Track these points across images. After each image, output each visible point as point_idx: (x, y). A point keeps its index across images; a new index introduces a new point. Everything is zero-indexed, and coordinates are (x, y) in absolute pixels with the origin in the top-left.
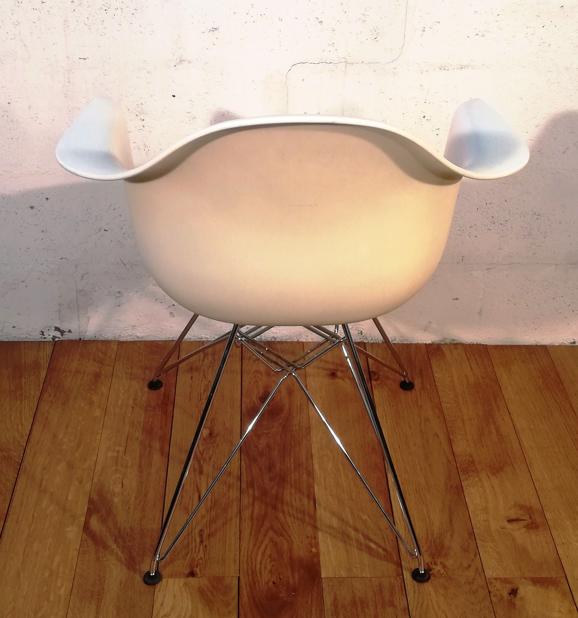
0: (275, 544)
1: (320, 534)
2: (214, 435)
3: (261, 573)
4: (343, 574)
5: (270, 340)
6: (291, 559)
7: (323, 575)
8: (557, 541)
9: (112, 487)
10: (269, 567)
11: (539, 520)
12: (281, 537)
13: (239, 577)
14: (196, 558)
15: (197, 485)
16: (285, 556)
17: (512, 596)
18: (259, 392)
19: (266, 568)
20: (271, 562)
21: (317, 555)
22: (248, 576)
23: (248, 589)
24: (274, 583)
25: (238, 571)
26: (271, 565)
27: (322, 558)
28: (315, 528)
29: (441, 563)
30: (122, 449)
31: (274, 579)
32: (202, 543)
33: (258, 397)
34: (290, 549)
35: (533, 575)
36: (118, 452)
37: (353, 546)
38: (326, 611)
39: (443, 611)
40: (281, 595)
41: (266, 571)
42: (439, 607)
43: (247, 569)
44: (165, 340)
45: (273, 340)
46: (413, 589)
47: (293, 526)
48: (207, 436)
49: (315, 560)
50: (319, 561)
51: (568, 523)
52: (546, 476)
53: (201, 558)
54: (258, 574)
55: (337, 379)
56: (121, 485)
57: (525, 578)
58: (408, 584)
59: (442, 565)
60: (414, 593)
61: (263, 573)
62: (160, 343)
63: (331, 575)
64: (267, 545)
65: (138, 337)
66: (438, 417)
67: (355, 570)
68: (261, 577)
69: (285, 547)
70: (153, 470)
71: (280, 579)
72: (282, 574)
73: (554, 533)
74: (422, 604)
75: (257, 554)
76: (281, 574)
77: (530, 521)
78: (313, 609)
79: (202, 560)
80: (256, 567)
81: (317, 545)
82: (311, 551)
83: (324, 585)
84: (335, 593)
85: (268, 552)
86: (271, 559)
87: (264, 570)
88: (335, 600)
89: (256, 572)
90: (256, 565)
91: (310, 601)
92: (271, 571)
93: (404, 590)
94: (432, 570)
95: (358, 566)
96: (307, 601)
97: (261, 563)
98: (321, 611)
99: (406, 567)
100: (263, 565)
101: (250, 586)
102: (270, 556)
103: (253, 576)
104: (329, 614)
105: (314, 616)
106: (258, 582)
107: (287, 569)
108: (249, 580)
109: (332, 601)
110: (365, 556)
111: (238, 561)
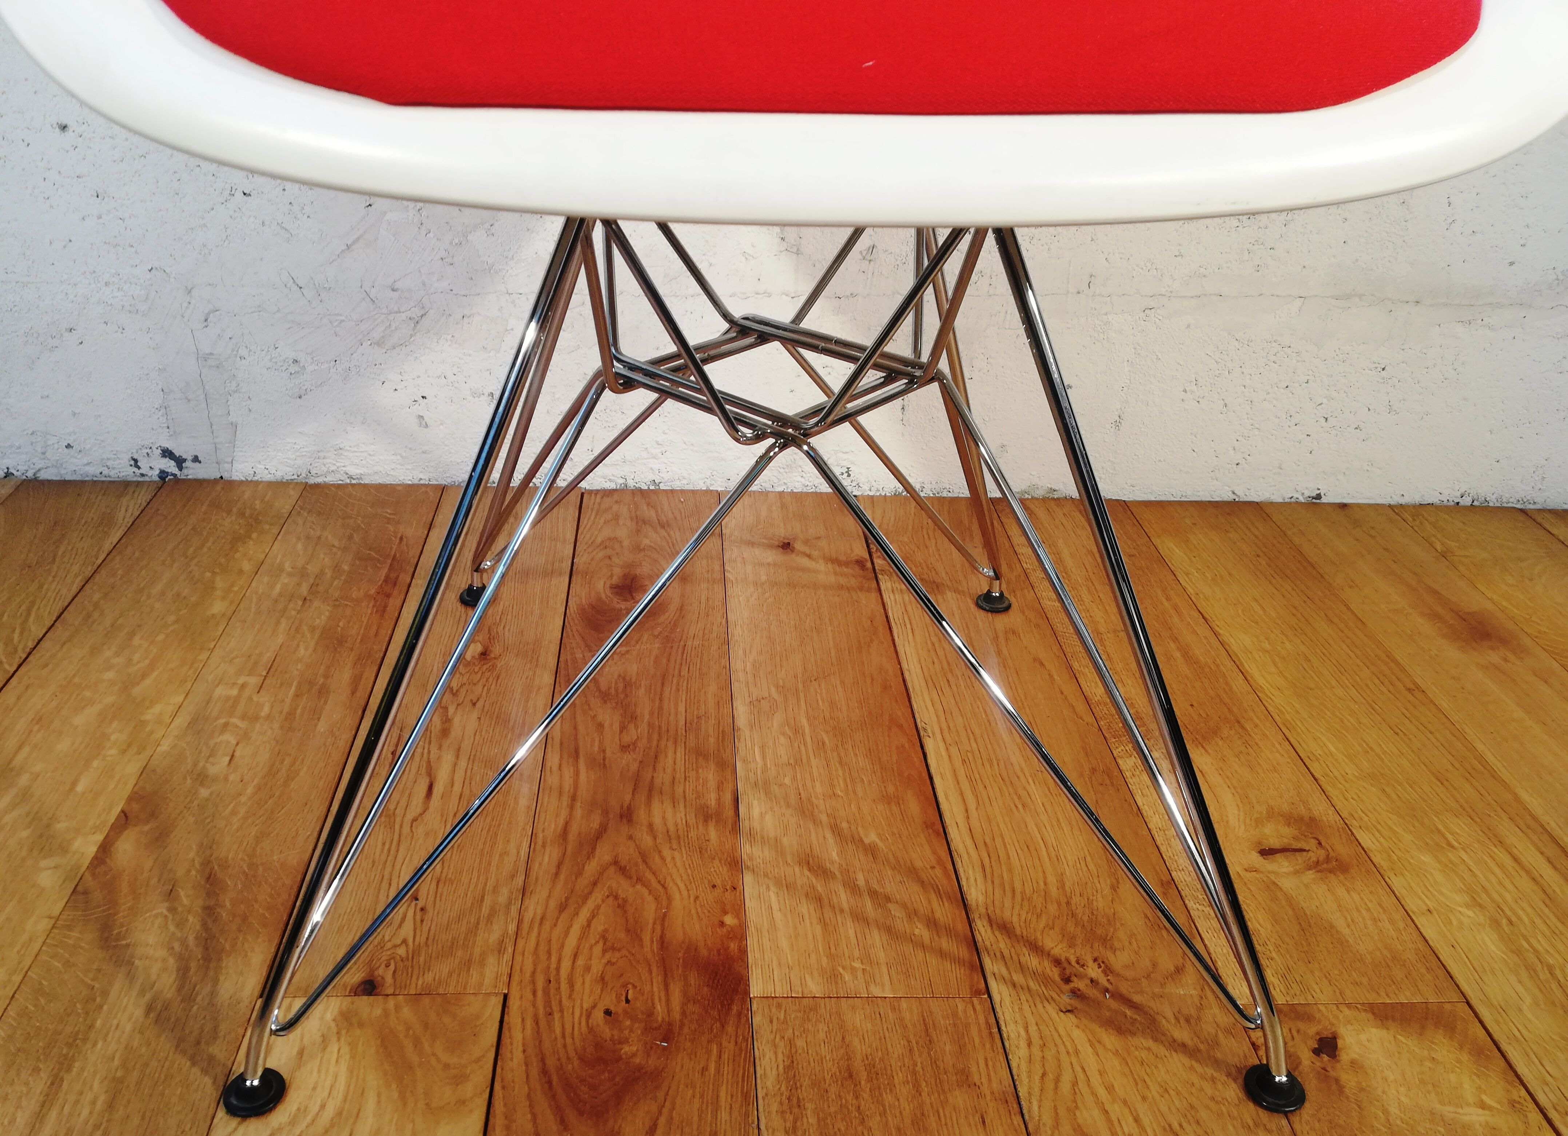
0: (622, 905)
1: (748, 879)
2: (492, 655)
3: (571, 985)
4: (815, 987)
5: (646, 488)
6: (663, 943)
7: (756, 989)
8: (1412, 904)
9: (201, 764)
10: (597, 967)
11: (1343, 850)
12: (639, 887)
13: (506, 997)
14: (390, 941)
15: (429, 762)
16: (646, 937)
17: (1325, 1058)
18: (611, 576)
19: (588, 968)
20: (604, 951)
21: (740, 934)
22: (534, 993)
23: (529, 1032)
24: (608, 1012)
25: (505, 978)
26: (604, 961)
27: (752, 943)
28: (736, 864)
29: (1095, 960)
30: (254, 681)
31: (609, 1001)
32: (414, 902)
33: (608, 585)
34: (663, 919)
35: (1372, 998)
36: (243, 686)
37: (842, 911)
38: (763, 1098)
39: (1125, 1102)
40: (626, 1049)
41: (588, 978)
42: (1110, 1089)
43: (534, 973)
44: (410, 482)
45: (652, 488)
46: (1023, 1033)
47: (673, 858)
48: (473, 657)
49: (733, 946)
50: (743, 952)
51: (1426, 858)
52: (1333, 749)
53: (405, 941)
54: (564, 986)
55: (793, 556)
56: (228, 758)
57: (1348, 1005)
58: (1008, 1018)
59: (1100, 967)
60: (1030, 1044)
61: (578, 986)
62: (399, 488)
63: (780, 990)
64: (598, 907)
65: (351, 478)
66: (1038, 626)
67: (847, 977)
68: (570, 997)
69: (650, 911)
70: (322, 727)
71: (627, 1001)
72: (635, 987)
73: (1397, 883)
74: (1057, 1081)
75: (567, 933)
76: (630, 986)
77: (1322, 853)
78: (723, 1094)
79: (407, 945)
80: (558, 969)
81: (739, 909)
82: (722, 924)
83: (757, 1020)
84: (791, 1043)
85: (598, 926)
86: (605, 944)
87: (583, 976)
88: (791, 1065)
89: (558, 982)
90: (559, 961)
91: (712, 1067)
92: (602, 978)
93: (997, 1036)
94: (1074, 978)
95: (857, 965)
96: (705, 1069)
97: (575, 956)
98: (749, 1098)
99: (996, 971)
100: (580, 962)
101: (537, 1022)
102: (604, 937)
103: (546, 993)
104: (775, 1107)
105: (724, 1115)
106: (561, 1011)
107: (650, 972)
108: (534, 1005)
109: (781, 1067)
110: (876, 938)
111: (510, 950)
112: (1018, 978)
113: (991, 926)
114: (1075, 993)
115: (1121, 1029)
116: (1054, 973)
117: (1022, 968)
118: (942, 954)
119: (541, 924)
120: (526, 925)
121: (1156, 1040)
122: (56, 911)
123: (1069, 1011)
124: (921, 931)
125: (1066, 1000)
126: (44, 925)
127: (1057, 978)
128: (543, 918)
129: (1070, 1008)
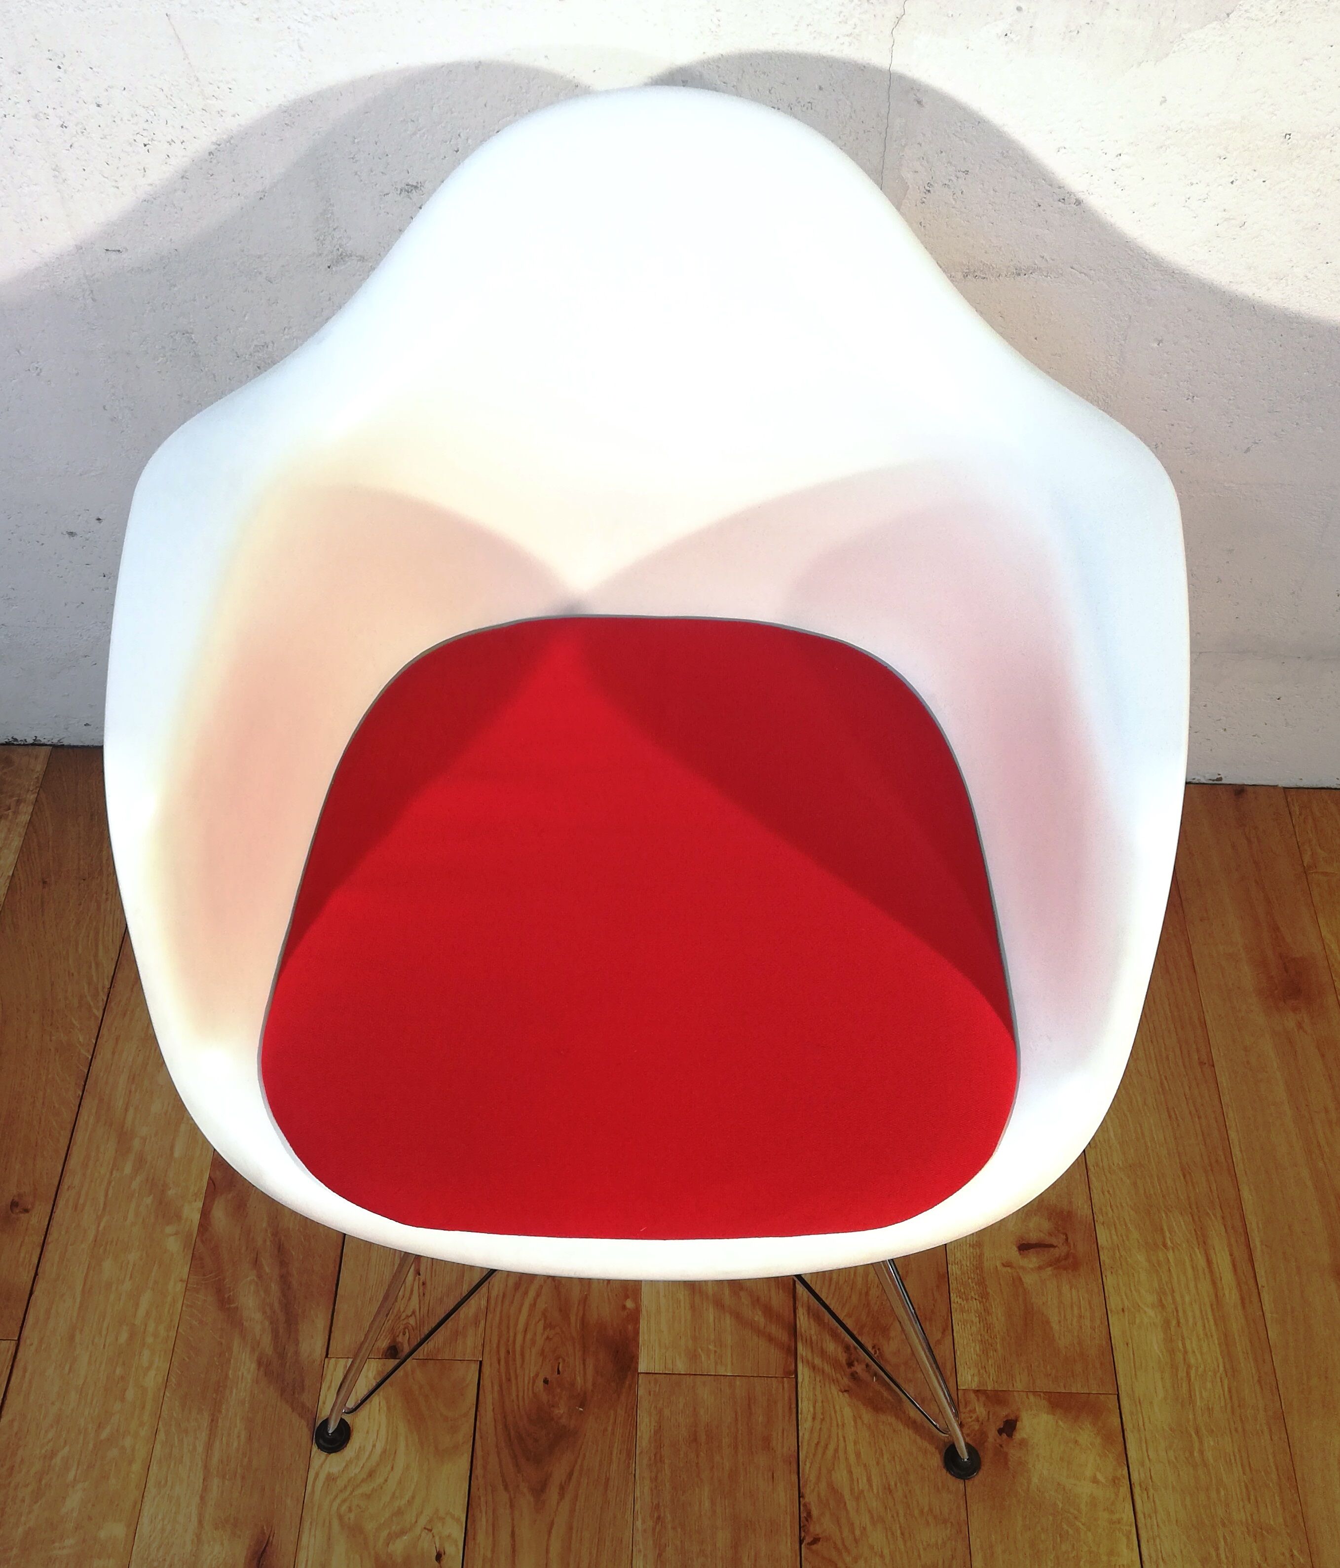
3: (523, 1355)
4: (681, 1367)
6: (584, 1322)
7: (642, 1368)
8: (1113, 1302)
10: (540, 1341)
11: (1082, 1246)
13: (481, 1362)
14: (404, 1312)
16: (573, 1318)
17: (1005, 1436)
19: (533, 1342)
20: (545, 1328)
21: (635, 1316)
22: (499, 1360)
24: (546, 1381)
25: (480, 1348)
26: (545, 1336)
27: (643, 1325)
31: (546, 1371)
32: (418, 1277)
34: (585, 1302)
35: (1052, 1388)
38: (640, 1455)
39: (865, 1466)
40: (557, 1412)
41: (534, 1351)
42: (858, 1455)
43: (498, 1346)
46: (812, 1409)
49: (630, 1329)
50: (637, 1332)
51: (1141, 1257)
53: (414, 1312)
54: (518, 1358)
57: (1034, 1393)
58: (804, 1393)
60: (814, 1418)
61: (527, 1356)
63: (657, 1369)
67: (704, 1359)
68: (522, 1366)
71: (559, 1372)
72: (563, 1361)
75: (520, 1309)
76: (561, 1360)
77: (1064, 1249)
78: (615, 1450)
79: (415, 1316)
80: (514, 1340)
81: (637, 1298)
82: (624, 1307)
83: (641, 1392)
84: (660, 1412)
85: (541, 1305)
86: (545, 1321)
87: (530, 1348)
88: (658, 1431)
89: (514, 1352)
90: (515, 1335)
91: (610, 1429)
92: (543, 1351)
93: (794, 1410)
94: (856, 1363)
95: (711, 1347)
96: (605, 1430)
97: (526, 1331)
98: (630, 1454)
99: (804, 1354)
100: (529, 1336)
101: (501, 1386)
102: (544, 1314)
103: (507, 1362)
104: (645, 1462)
105: (614, 1466)
106: (516, 1378)
107: (575, 1348)
108: (499, 1371)
109: (652, 1431)
110: (728, 1322)
111: (483, 1322)
112: (817, 1361)
113: (809, 1314)
114: (854, 1376)
115: (876, 1406)
116: (842, 1357)
117: (823, 1353)
118: (770, 1339)
119: (502, 1302)
120: (493, 1302)
121: (897, 1417)
122: (185, 1277)
123: (846, 1391)
124: (759, 1318)
125: (845, 1381)
126: (180, 1287)
127: (844, 1362)
128: (504, 1296)
129: (847, 1389)
